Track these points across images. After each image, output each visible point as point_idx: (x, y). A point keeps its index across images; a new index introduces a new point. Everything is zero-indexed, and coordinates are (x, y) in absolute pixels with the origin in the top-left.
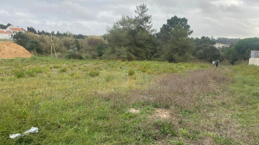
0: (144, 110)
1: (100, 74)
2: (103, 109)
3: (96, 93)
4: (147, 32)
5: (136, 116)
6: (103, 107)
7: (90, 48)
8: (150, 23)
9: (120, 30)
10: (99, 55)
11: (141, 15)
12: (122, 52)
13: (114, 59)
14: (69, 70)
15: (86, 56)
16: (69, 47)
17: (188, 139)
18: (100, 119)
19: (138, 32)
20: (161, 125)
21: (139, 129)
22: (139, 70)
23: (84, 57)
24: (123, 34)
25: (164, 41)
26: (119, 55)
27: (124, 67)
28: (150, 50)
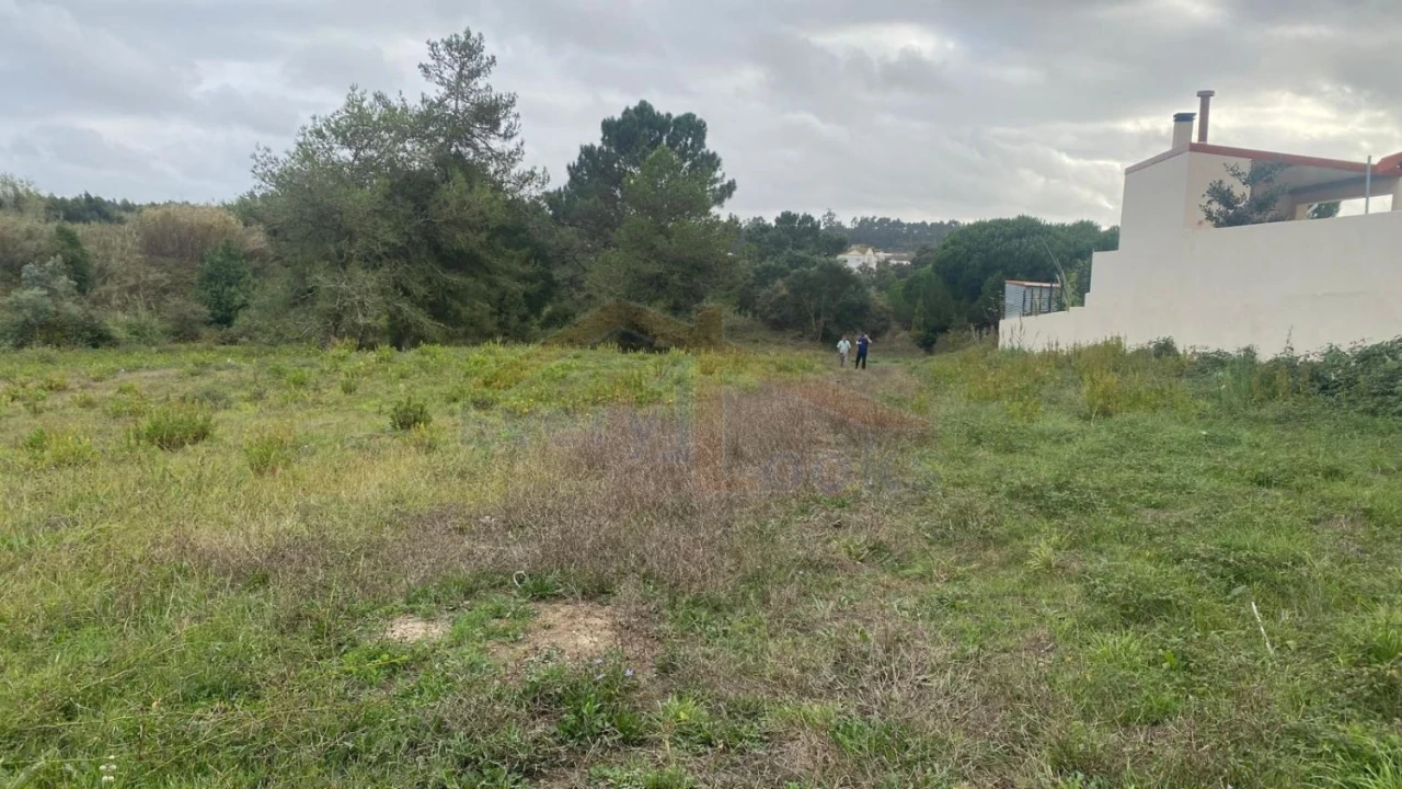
0: (472, 623)
1: (219, 431)
2: (229, 638)
3: (184, 547)
4: (498, 187)
5: (425, 659)
6: (228, 624)
7: (155, 275)
8: (512, 136)
9: (336, 170)
10: (213, 315)
11: (455, 90)
12: (358, 298)
13: (309, 338)
14: (19, 412)
15: (129, 326)
16: (19, 275)
17: (702, 749)
18: (210, 695)
19: (445, 186)
20: (564, 690)
21: (439, 730)
22: (455, 400)
23: (119, 333)
24: (358, 194)
25: (593, 239)
26: (338, 318)
27: (365, 384)
28: (518, 288)
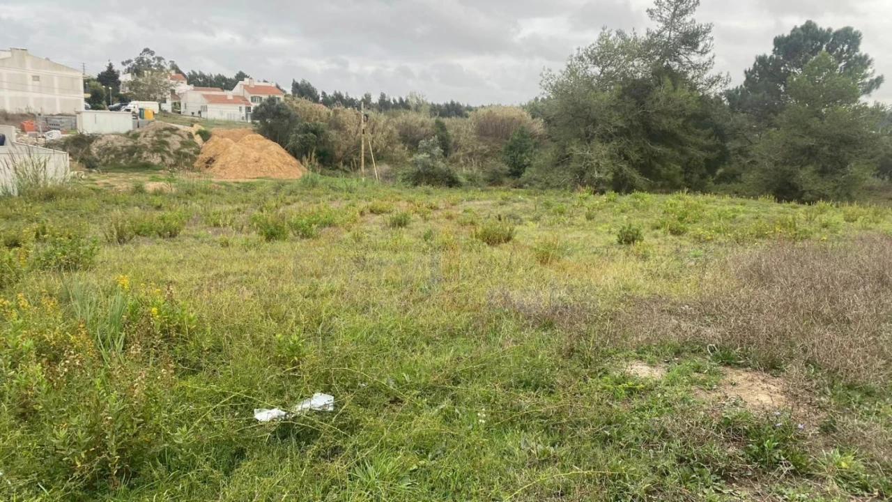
0: (681, 373)
1: (517, 237)
2: (533, 355)
3: (507, 300)
4: (693, 88)
5: (651, 390)
6: (532, 347)
7: (482, 147)
8: (707, 52)
9: (588, 81)
10: (511, 170)
11: (669, 25)
12: (596, 161)
13: (565, 186)
14: (418, 220)
15: (468, 176)
16: (417, 146)
17: (859, 492)
18: (524, 387)
19: (658, 88)
20: (750, 428)
21: (663, 436)
22: (658, 228)
23: (463, 180)
24: (601, 97)
25: (760, 121)
26: (582, 173)
27: (600, 215)
28: (700, 154)
